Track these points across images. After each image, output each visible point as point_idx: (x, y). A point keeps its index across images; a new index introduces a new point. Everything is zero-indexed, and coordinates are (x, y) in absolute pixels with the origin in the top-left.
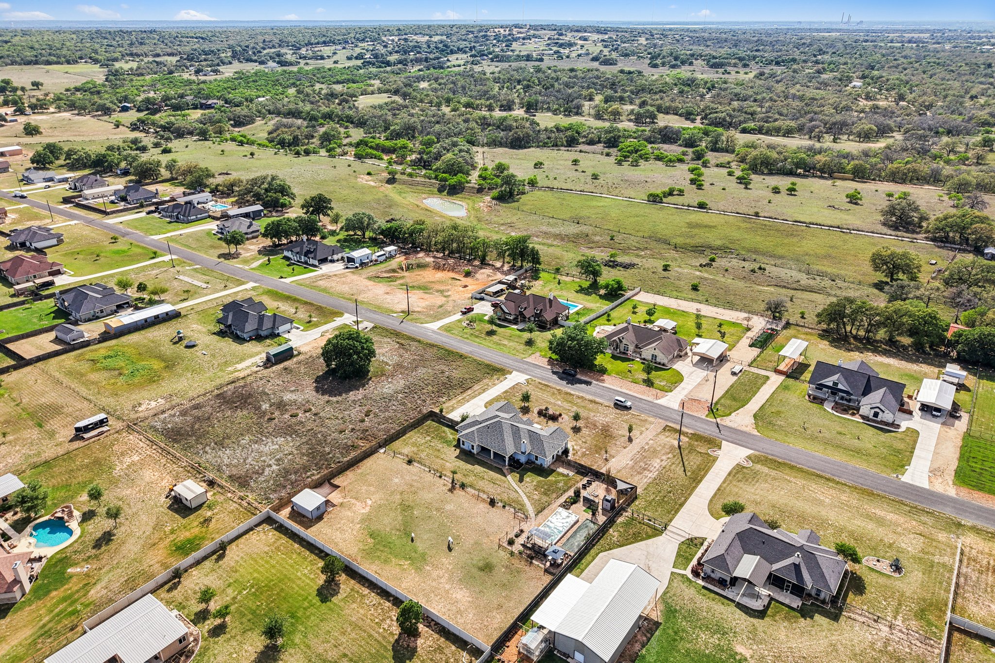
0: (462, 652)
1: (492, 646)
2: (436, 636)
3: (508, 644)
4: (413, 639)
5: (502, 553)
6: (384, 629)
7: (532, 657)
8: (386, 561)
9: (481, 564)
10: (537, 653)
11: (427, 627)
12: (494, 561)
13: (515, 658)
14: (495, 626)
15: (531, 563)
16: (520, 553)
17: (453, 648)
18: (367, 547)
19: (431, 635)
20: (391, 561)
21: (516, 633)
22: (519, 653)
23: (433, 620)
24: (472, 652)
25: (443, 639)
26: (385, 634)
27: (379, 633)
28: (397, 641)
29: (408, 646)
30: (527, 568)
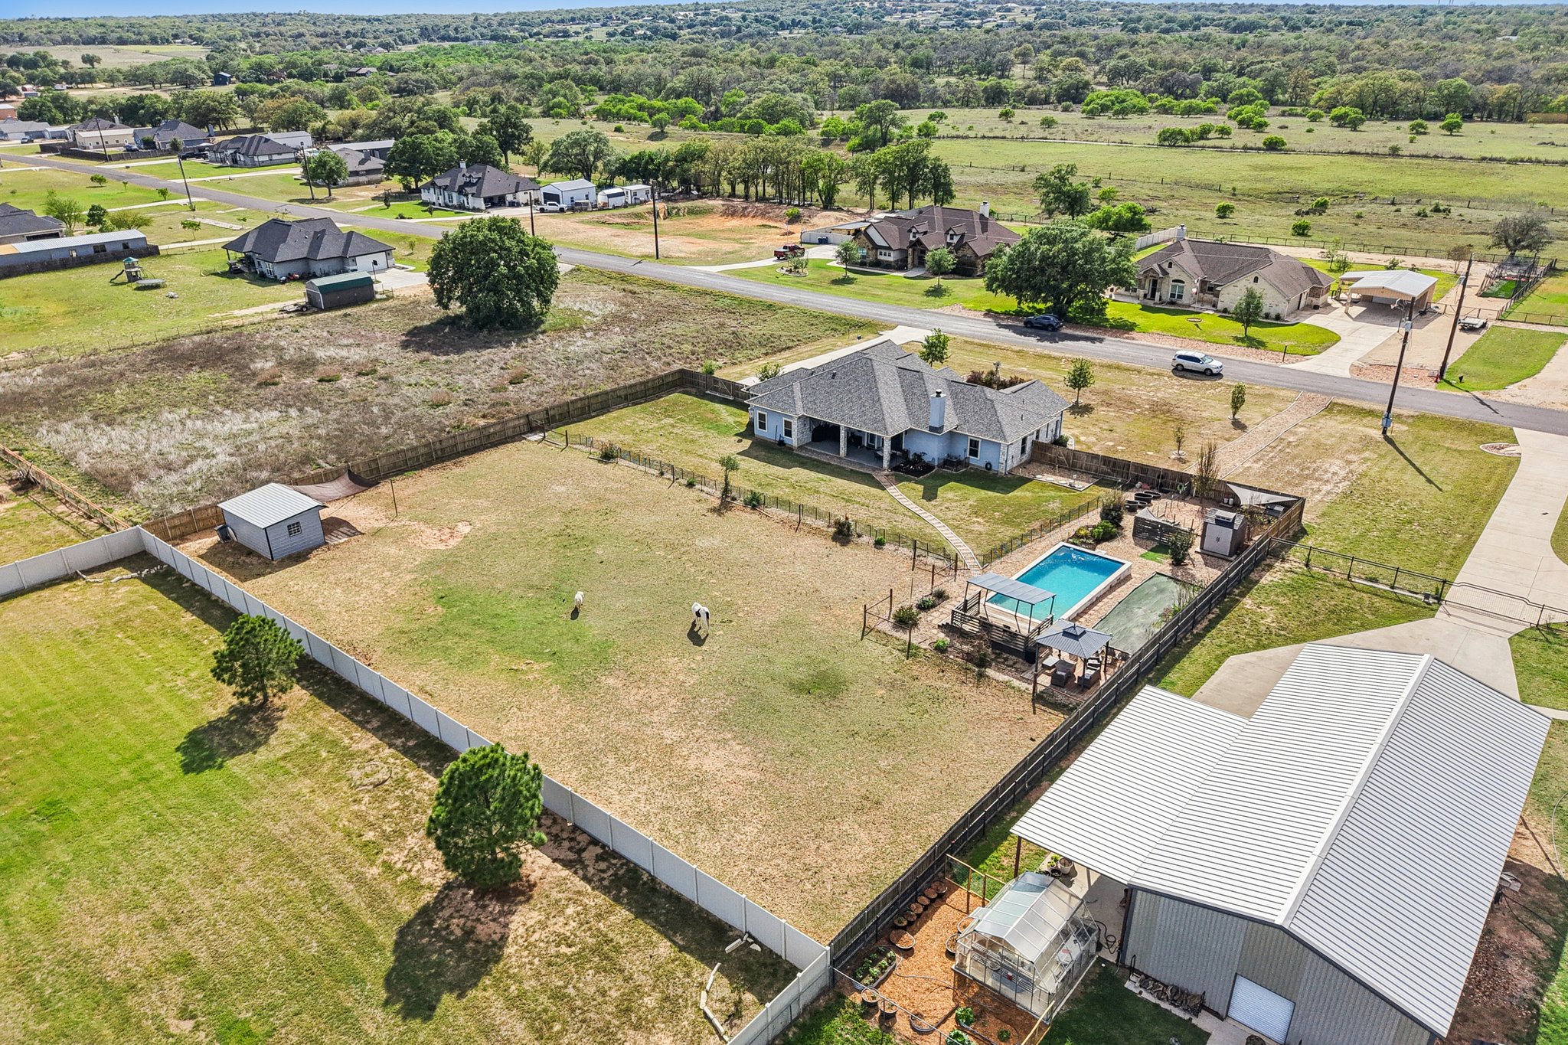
0: (698, 968)
1: (836, 944)
2: (596, 900)
3: (907, 940)
4: (495, 907)
5: (873, 648)
6: (388, 866)
7: (1023, 1001)
8: (466, 662)
9: (800, 675)
10: (1049, 983)
11: (567, 864)
12: (848, 668)
13: (943, 1002)
14: (853, 870)
15: (981, 675)
16: (940, 649)
17: (664, 949)
18: (416, 626)
19: (576, 898)
20: (486, 662)
21: (941, 897)
22: (962, 981)
23: (595, 842)
24: (745, 967)
25: (623, 913)
26: (387, 886)
27: (359, 880)
28: (426, 914)
29: (469, 933)
30: (968, 691)
